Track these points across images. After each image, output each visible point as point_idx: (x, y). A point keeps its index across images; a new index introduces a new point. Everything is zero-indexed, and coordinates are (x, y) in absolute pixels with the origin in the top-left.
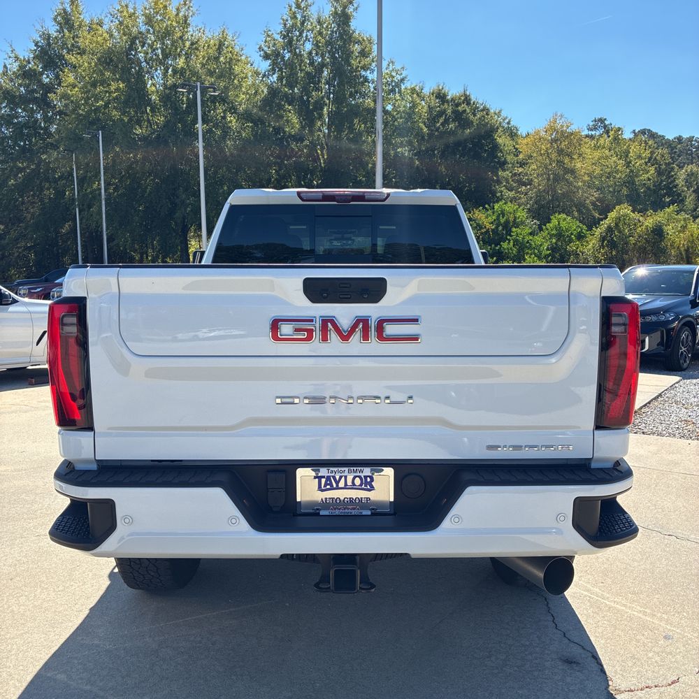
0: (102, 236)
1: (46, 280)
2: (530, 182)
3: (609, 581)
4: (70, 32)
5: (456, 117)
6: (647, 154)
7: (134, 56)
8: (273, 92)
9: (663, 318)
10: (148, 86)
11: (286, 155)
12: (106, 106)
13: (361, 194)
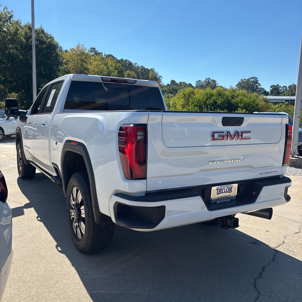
6: (114, 65)
13: (126, 80)
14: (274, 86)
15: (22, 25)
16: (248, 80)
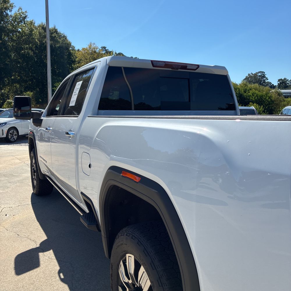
5: (51, 39)
14: (281, 79)
15: (36, 25)
16: (256, 75)
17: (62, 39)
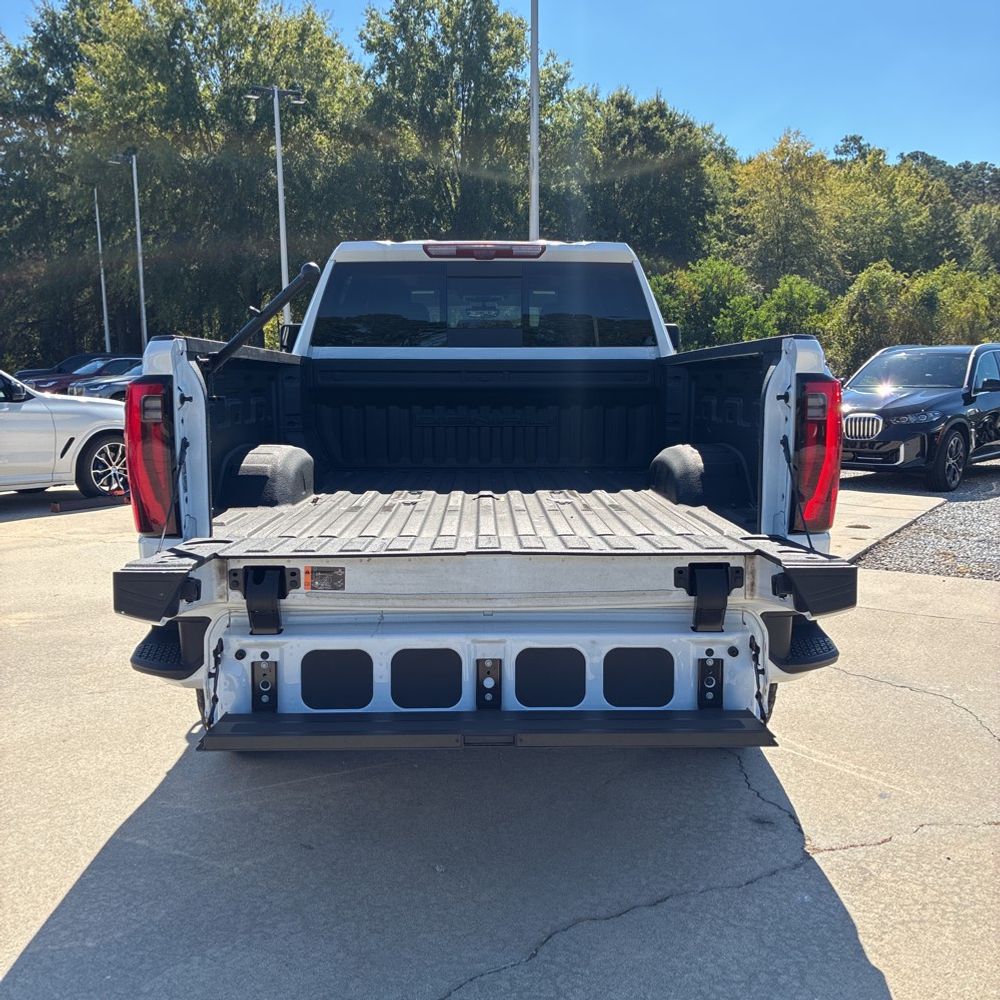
0: (140, 307)
1: (60, 371)
2: (752, 230)
3: (820, 737)
4: (83, 9)
5: (644, 136)
6: (919, 189)
7: (180, 45)
8: (382, 100)
9: (924, 419)
10: (201, 89)
11: (401, 190)
12: (141, 119)
13: (508, 247)
15: (603, 97)
17: (678, 133)
